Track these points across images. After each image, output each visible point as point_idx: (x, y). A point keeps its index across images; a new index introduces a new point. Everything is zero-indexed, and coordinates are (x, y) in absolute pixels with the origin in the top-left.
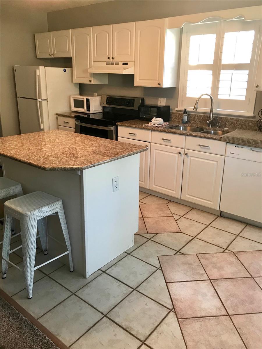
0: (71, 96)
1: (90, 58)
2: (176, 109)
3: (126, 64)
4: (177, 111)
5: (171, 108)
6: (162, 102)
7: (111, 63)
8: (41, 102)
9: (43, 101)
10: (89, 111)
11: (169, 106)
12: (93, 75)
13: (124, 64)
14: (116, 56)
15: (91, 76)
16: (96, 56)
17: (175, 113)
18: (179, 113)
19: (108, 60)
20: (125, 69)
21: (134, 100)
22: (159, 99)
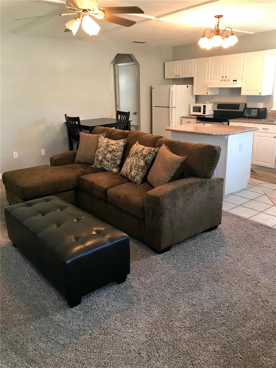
0: (191, 104)
1: (208, 78)
2: (271, 110)
3: (236, 81)
4: (272, 111)
5: (267, 109)
6: (261, 106)
7: (224, 80)
8: (172, 109)
9: (173, 108)
10: (205, 114)
11: (266, 108)
12: (209, 89)
13: (234, 81)
14: (228, 76)
15: (208, 90)
16: (213, 76)
17: (270, 113)
18: (273, 113)
19: (222, 79)
20: (234, 84)
21: (239, 105)
22: (258, 103)
